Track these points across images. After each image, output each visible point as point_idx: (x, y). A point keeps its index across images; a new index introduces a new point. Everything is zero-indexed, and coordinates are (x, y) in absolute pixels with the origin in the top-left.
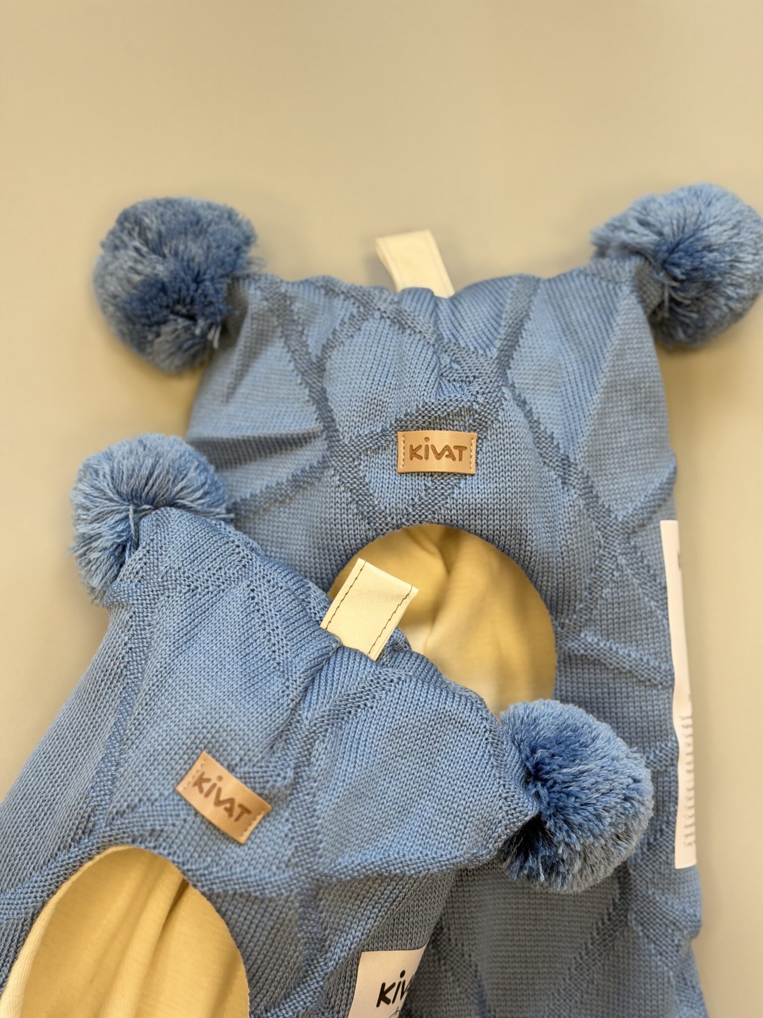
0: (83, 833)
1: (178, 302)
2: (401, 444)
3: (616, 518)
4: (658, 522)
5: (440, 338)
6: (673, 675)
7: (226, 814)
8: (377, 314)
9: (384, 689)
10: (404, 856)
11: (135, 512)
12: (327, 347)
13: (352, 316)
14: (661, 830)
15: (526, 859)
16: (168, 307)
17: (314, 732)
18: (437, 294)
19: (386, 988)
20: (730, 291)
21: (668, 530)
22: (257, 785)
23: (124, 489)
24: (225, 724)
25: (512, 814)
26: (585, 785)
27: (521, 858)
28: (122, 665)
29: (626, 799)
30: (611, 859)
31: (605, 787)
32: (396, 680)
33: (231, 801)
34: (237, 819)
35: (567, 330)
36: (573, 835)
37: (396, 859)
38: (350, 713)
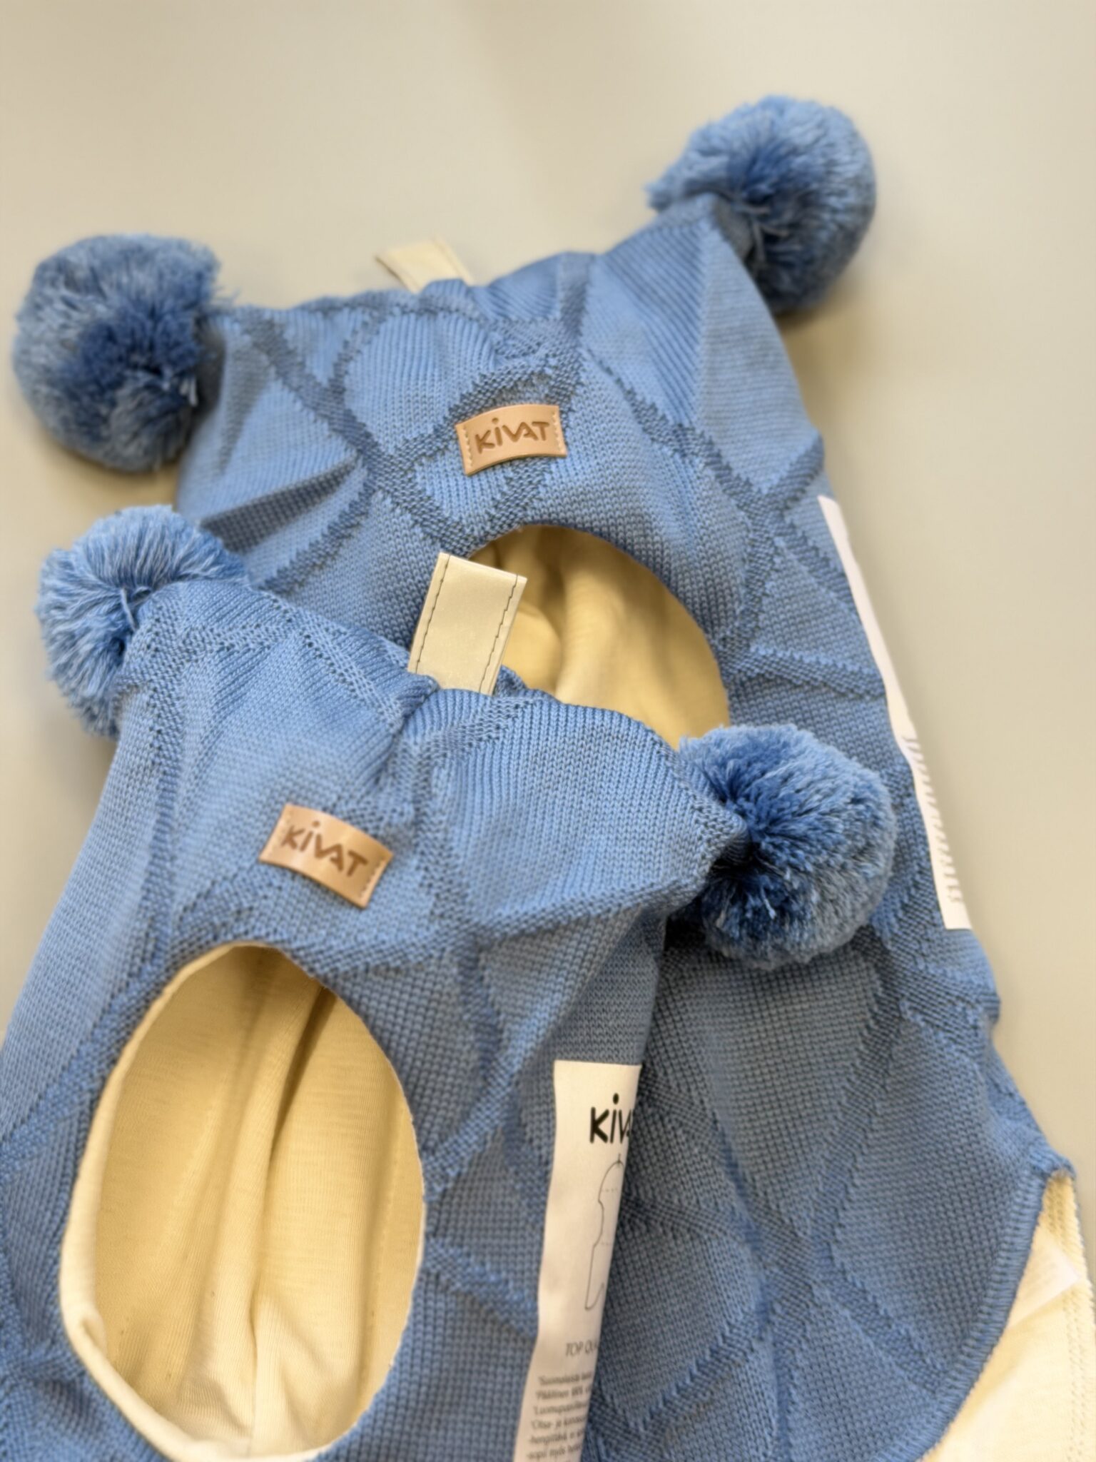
0: (143, 960)
1: (133, 348)
2: (463, 440)
3: (759, 491)
4: (815, 496)
5: (484, 316)
6: (881, 680)
7: (334, 867)
8: (397, 310)
9: (508, 716)
10: (584, 894)
11: (129, 600)
12: (342, 361)
13: (365, 324)
14: (916, 885)
15: (745, 900)
16: (120, 359)
17: (429, 758)
18: (468, 282)
20: (833, 201)
21: (829, 507)
22: (368, 824)
23: (109, 571)
24: (308, 764)
25: (714, 827)
27: (739, 903)
28: (152, 755)
31: (827, 785)
33: (338, 848)
34: (351, 872)
35: (642, 292)
36: (800, 852)
37: (573, 900)
38: (470, 745)
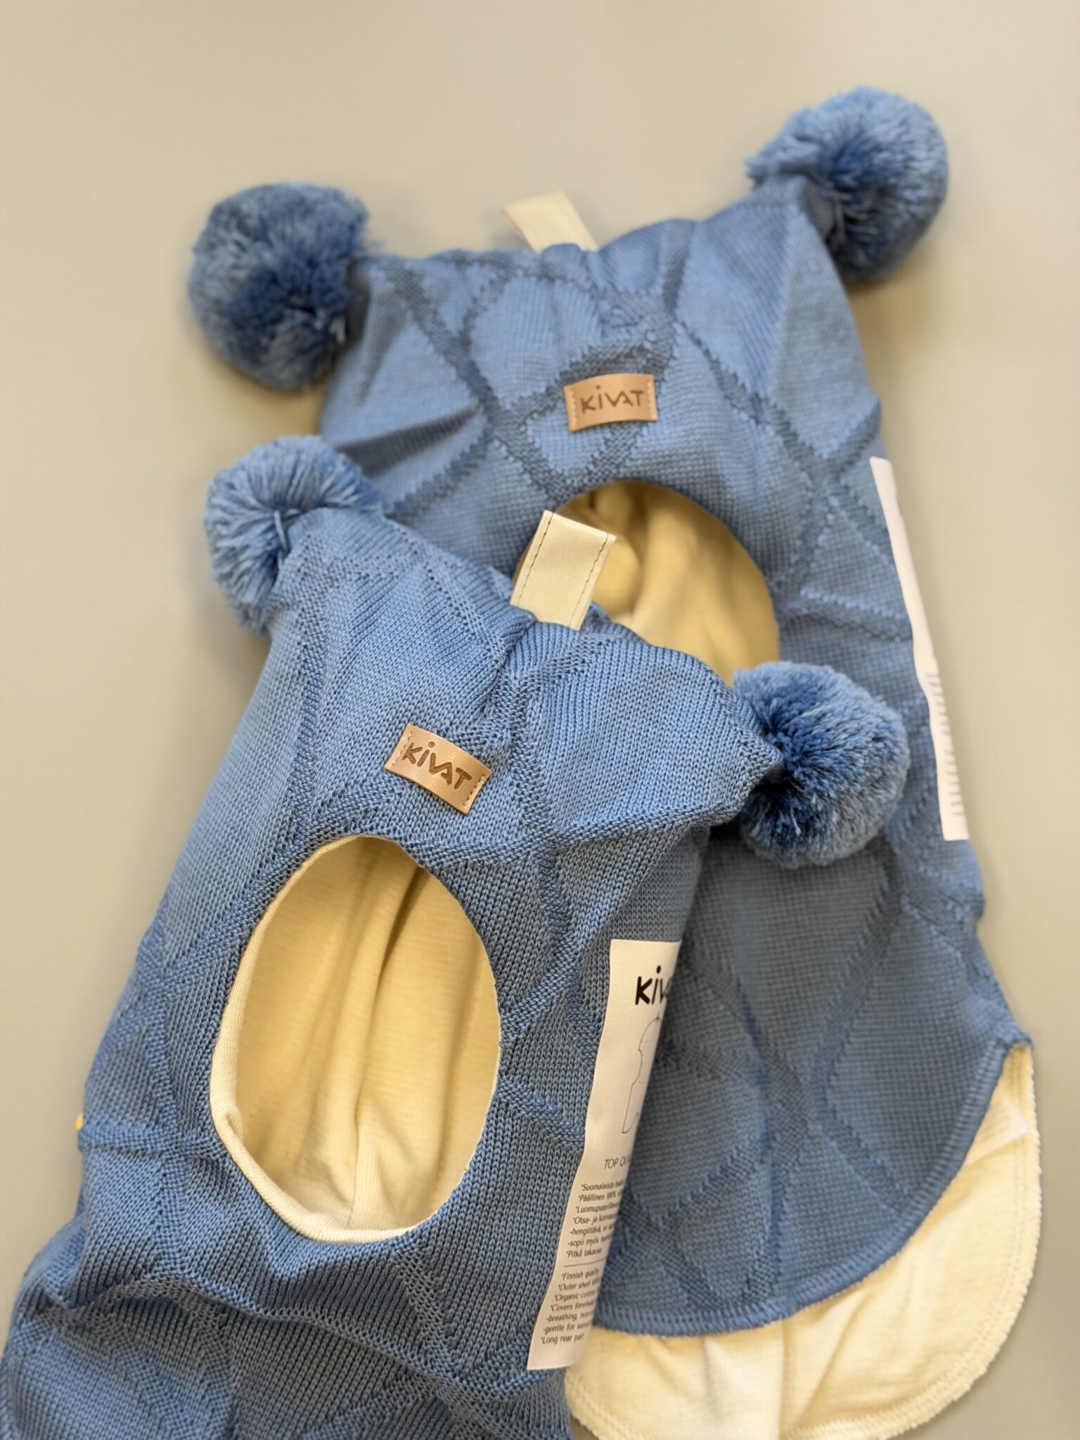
0: (286, 839)
1: (292, 292)
2: (570, 400)
3: (820, 456)
4: (868, 458)
5: (595, 286)
6: (909, 625)
7: (444, 781)
8: (520, 273)
9: (593, 652)
10: (644, 812)
11: (283, 520)
12: (469, 317)
13: (491, 282)
15: (777, 818)
16: (281, 300)
17: (525, 691)
18: (583, 247)
19: (643, 983)
20: (908, 194)
21: (880, 468)
22: (473, 747)
23: (266, 495)
24: (427, 692)
25: (755, 759)
26: (829, 726)
27: (771, 819)
28: (299, 666)
29: (877, 739)
30: (871, 811)
31: (852, 726)
32: (604, 642)
33: (448, 765)
34: (456, 786)
35: (735, 265)
36: (825, 782)
37: (635, 816)
38: (560, 677)
